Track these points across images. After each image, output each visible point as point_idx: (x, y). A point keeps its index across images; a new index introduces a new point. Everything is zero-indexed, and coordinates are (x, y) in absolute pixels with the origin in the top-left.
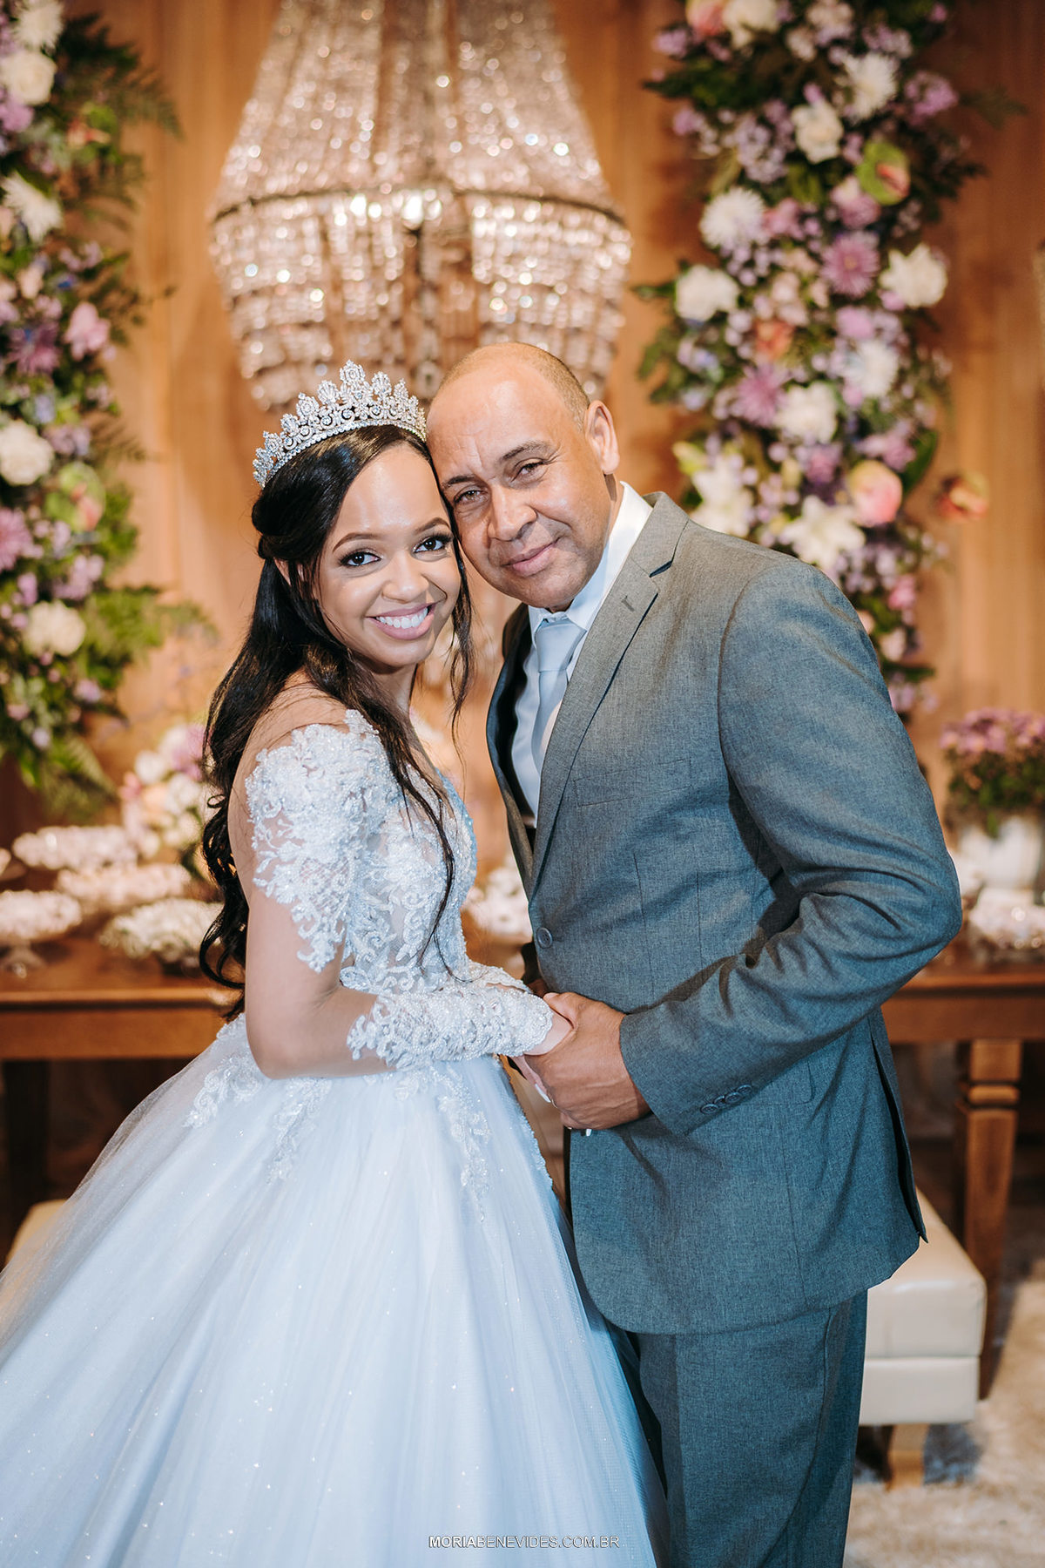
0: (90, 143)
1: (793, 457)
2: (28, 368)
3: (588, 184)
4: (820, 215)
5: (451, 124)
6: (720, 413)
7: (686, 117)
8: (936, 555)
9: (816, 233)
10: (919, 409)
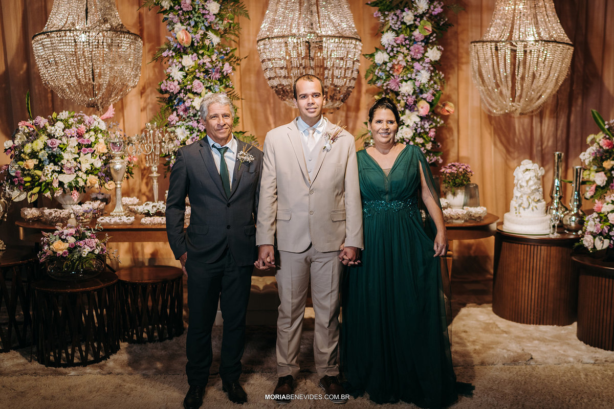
0: (228, 23)
1: (403, 99)
2: (213, 78)
3: (352, 32)
4: (409, 39)
5: (317, 19)
6: (384, 88)
7: (377, 12)
8: (441, 123)
9: (408, 43)
10: (436, 86)
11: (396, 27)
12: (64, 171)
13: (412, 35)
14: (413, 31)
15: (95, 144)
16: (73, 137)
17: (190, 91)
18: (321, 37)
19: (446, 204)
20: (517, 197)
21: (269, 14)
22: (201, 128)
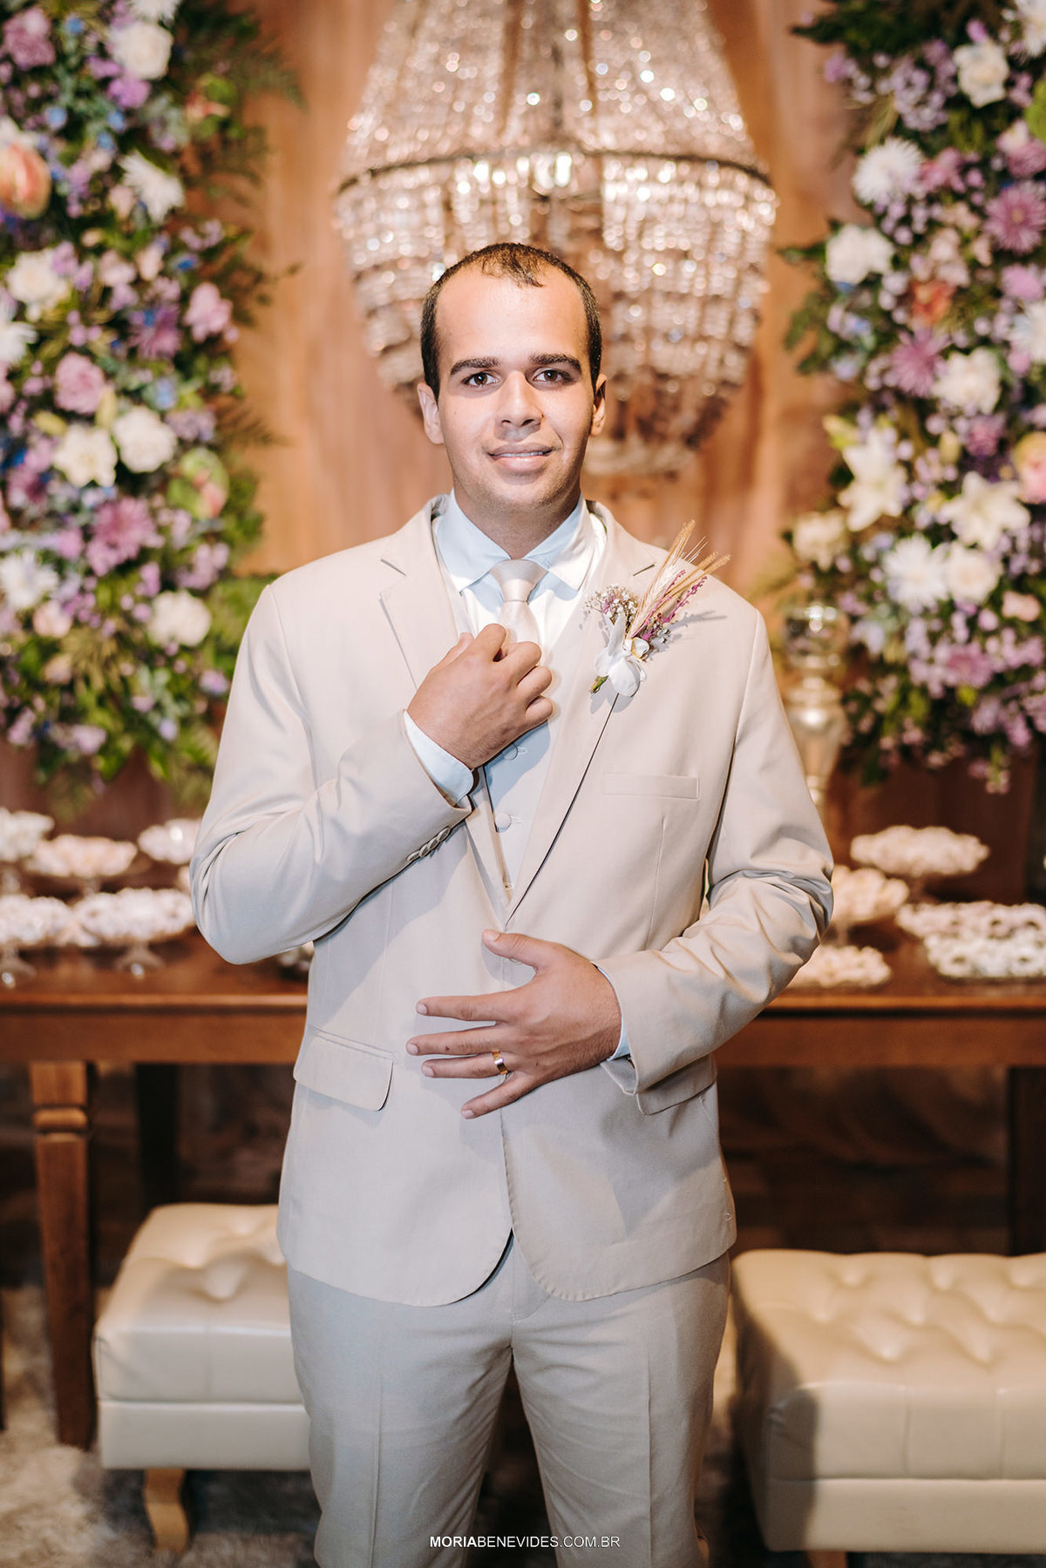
0: (209, 116)
1: (953, 430)
2: (150, 353)
3: (730, 140)
4: (983, 165)
5: (581, 81)
6: (872, 383)
7: (838, 59)
9: (980, 184)
11: (924, 119)
13: (997, 150)
14: (999, 133)
17: (47, 401)
18: (597, 156)
21: (381, 78)
22: (102, 558)
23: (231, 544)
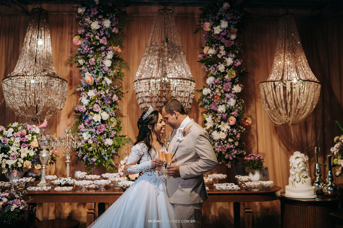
0: (116, 72)
1: (220, 115)
2: (106, 104)
3: (189, 76)
4: (222, 80)
6: (209, 109)
7: (203, 66)
8: (243, 130)
9: (222, 82)
10: (239, 108)
11: (215, 74)
12: (10, 158)
13: (225, 78)
14: (224, 76)
15: (31, 141)
16: (18, 137)
17: (92, 110)
18: (170, 78)
19: (248, 179)
20: (292, 175)
21: (140, 67)
22: (98, 132)
23: (117, 131)
